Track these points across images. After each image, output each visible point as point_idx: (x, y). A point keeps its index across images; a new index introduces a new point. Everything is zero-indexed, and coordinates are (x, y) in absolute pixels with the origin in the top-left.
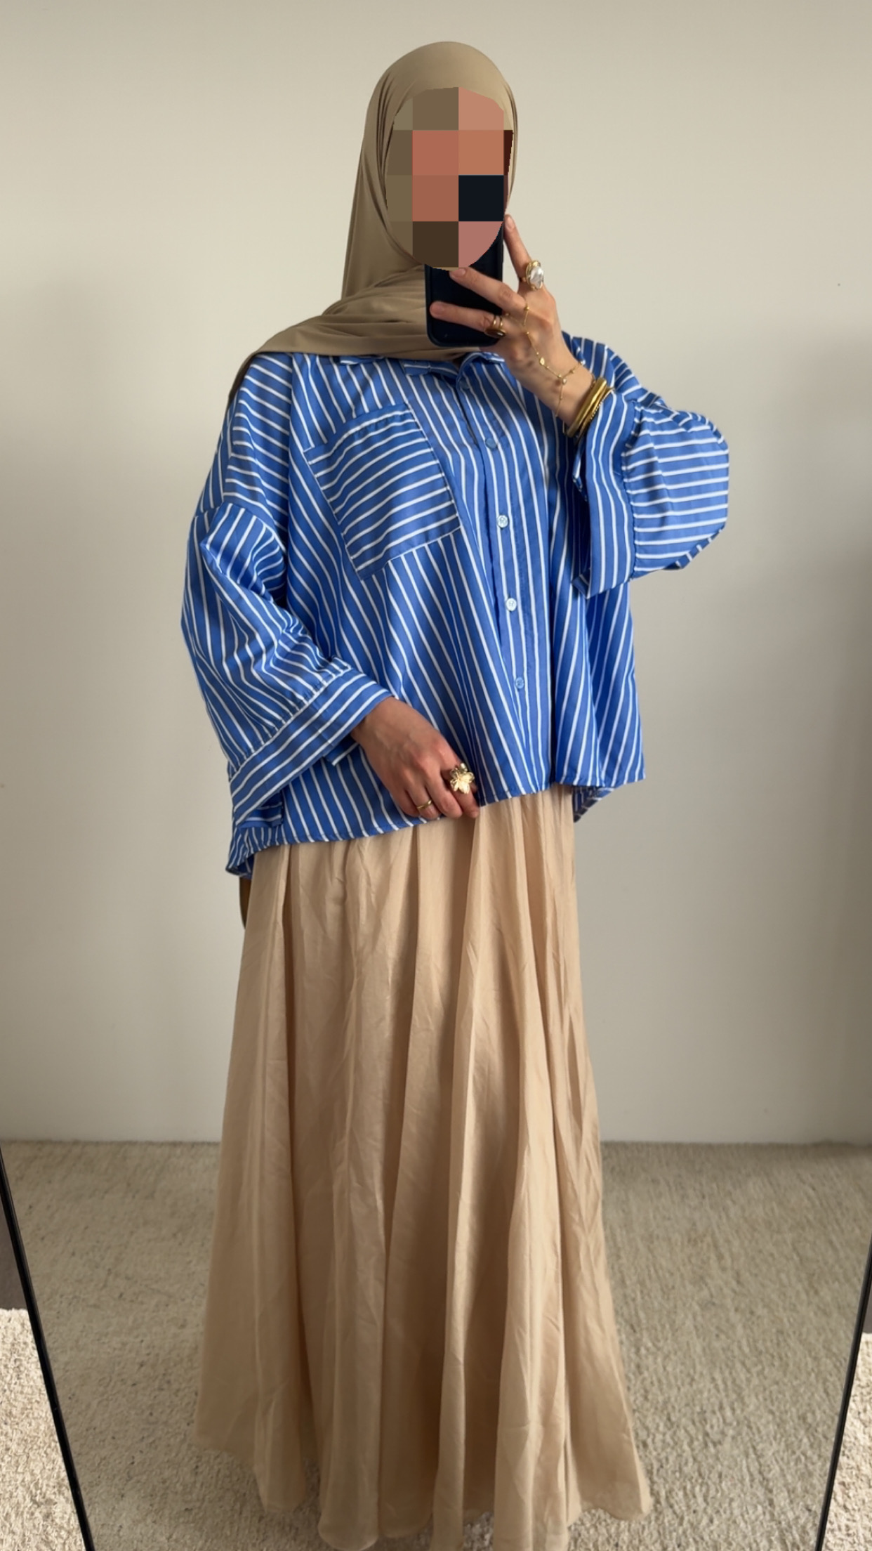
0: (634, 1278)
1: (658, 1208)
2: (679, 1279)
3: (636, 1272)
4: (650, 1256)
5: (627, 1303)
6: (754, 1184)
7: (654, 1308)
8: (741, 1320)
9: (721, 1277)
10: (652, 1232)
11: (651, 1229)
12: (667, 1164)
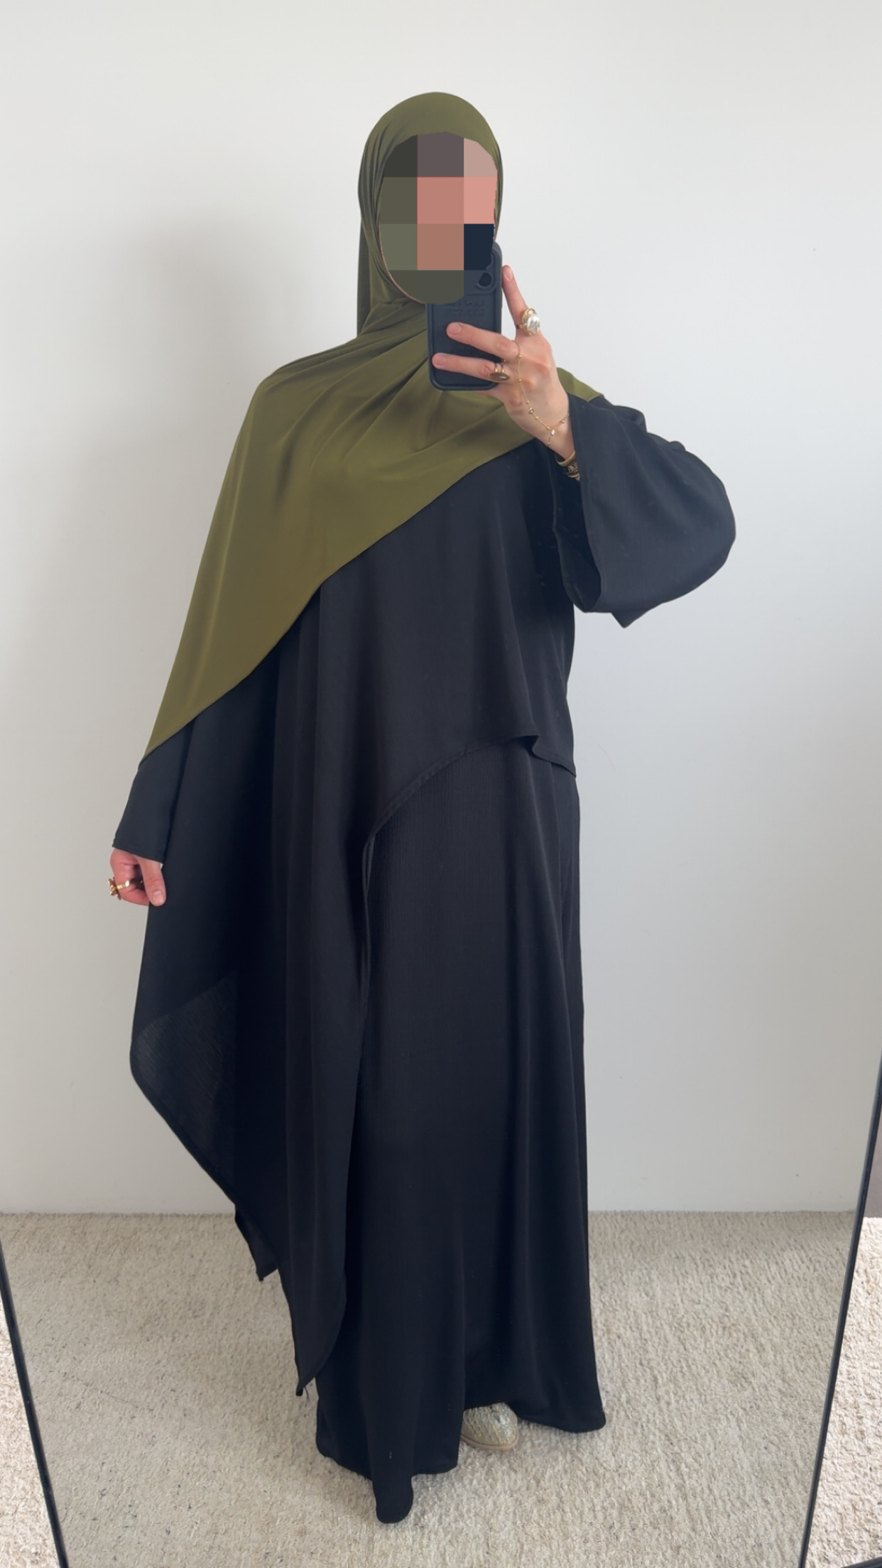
1: (684, 1289)
2: (716, 1377)
3: (667, 1368)
4: (682, 1350)
5: (661, 1410)
6: (790, 1260)
7: (691, 1414)
8: (791, 1427)
9: (764, 1375)
10: (681, 1319)
11: (679, 1316)
12: (691, 1235)
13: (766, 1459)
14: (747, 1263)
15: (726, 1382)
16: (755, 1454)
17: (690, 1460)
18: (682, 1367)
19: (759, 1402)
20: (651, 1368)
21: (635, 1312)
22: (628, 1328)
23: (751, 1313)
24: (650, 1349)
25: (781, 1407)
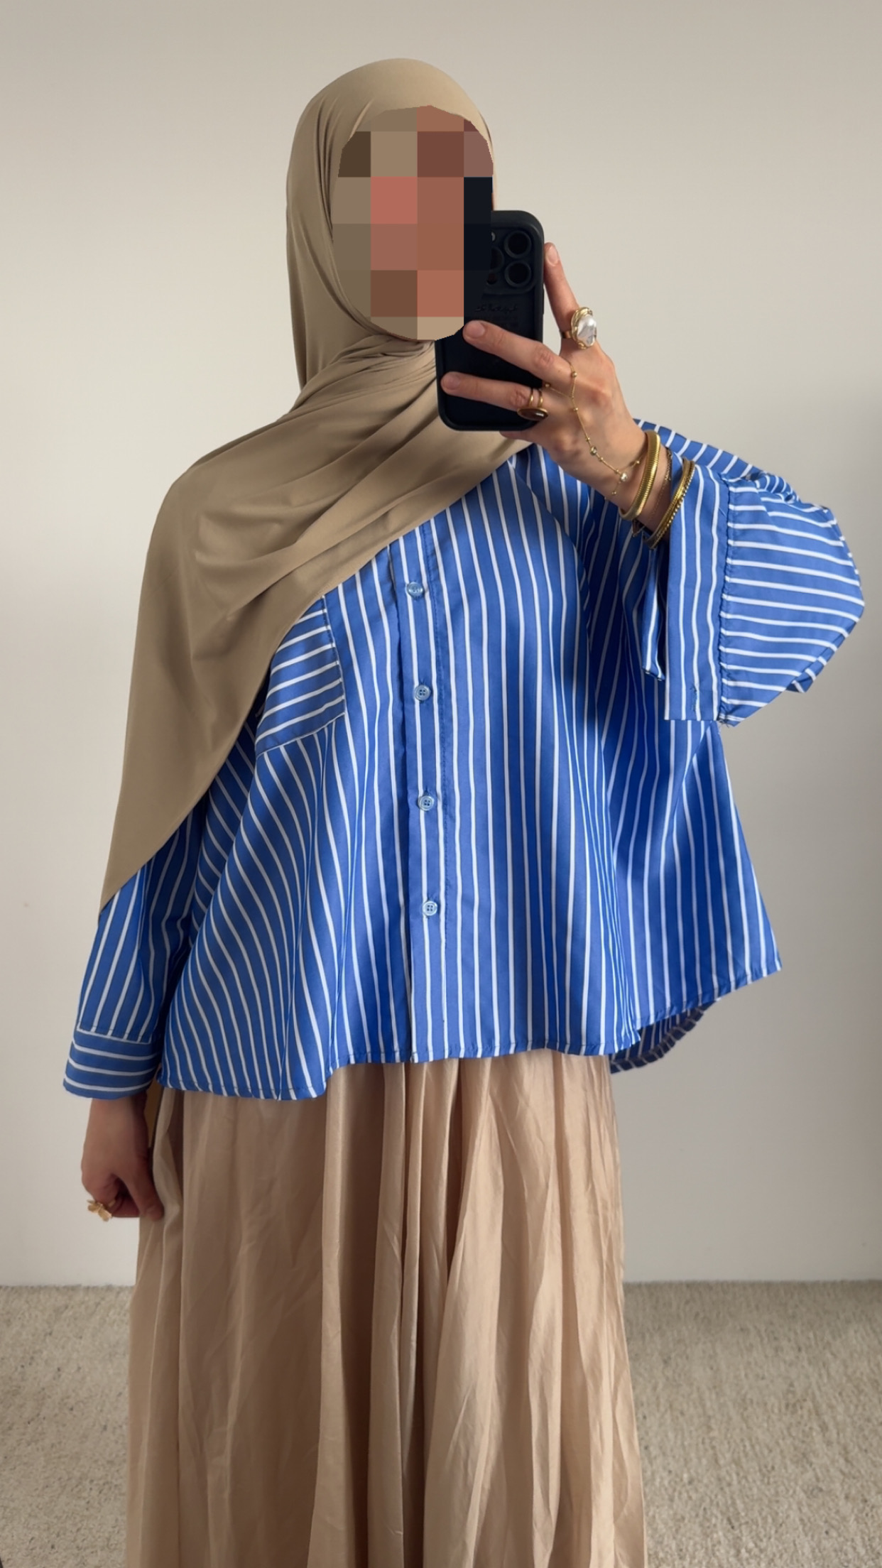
0: (728, 1456)
1: (749, 1363)
2: (779, 1457)
3: (730, 1447)
4: (744, 1426)
5: (722, 1489)
6: (856, 1332)
7: (753, 1495)
8: (853, 1511)
9: (826, 1454)
10: (745, 1395)
11: (743, 1392)
12: (757, 1308)
13: (826, 1544)
14: (811, 1335)
15: (788, 1462)
16: (816, 1539)
17: (751, 1545)
18: (745, 1446)
19: (821, 1485)
20: (713, 1448)
21: (698, 1389)
22: (691, 1404)
23: (814, 1387)
24: (714, 1426)
25: (843, 1489)
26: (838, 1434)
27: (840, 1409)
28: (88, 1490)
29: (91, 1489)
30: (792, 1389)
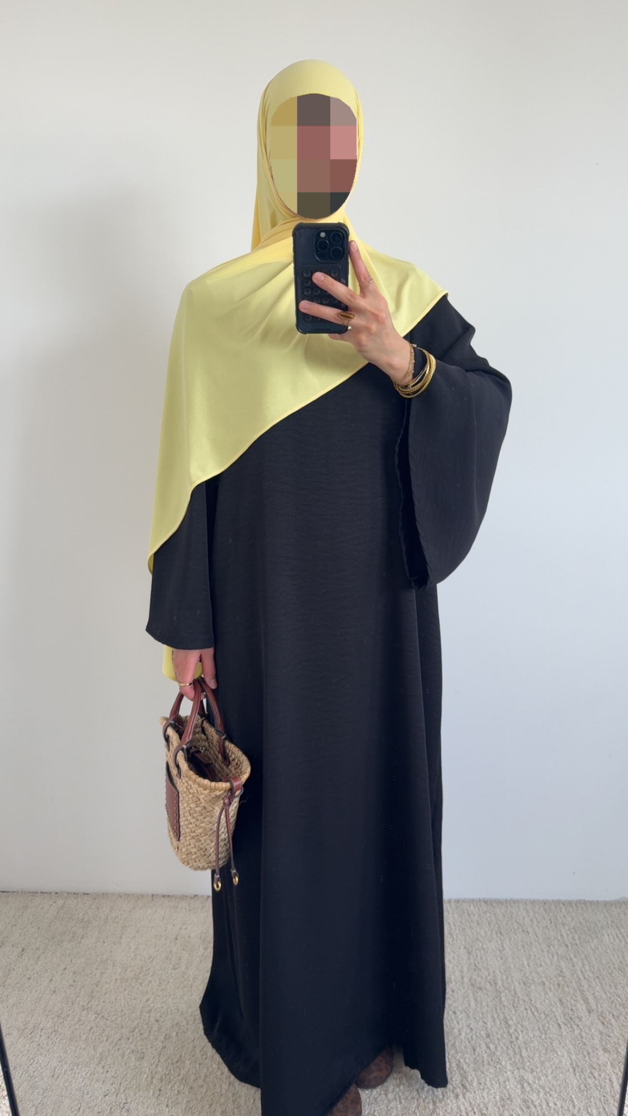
26: (597, 1006)
27: (598, 988)
28: (38, 1036)
29: (41, 1036)
30: (562, 974)
